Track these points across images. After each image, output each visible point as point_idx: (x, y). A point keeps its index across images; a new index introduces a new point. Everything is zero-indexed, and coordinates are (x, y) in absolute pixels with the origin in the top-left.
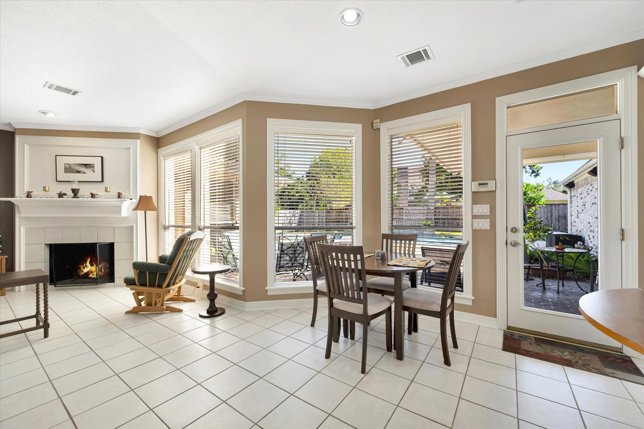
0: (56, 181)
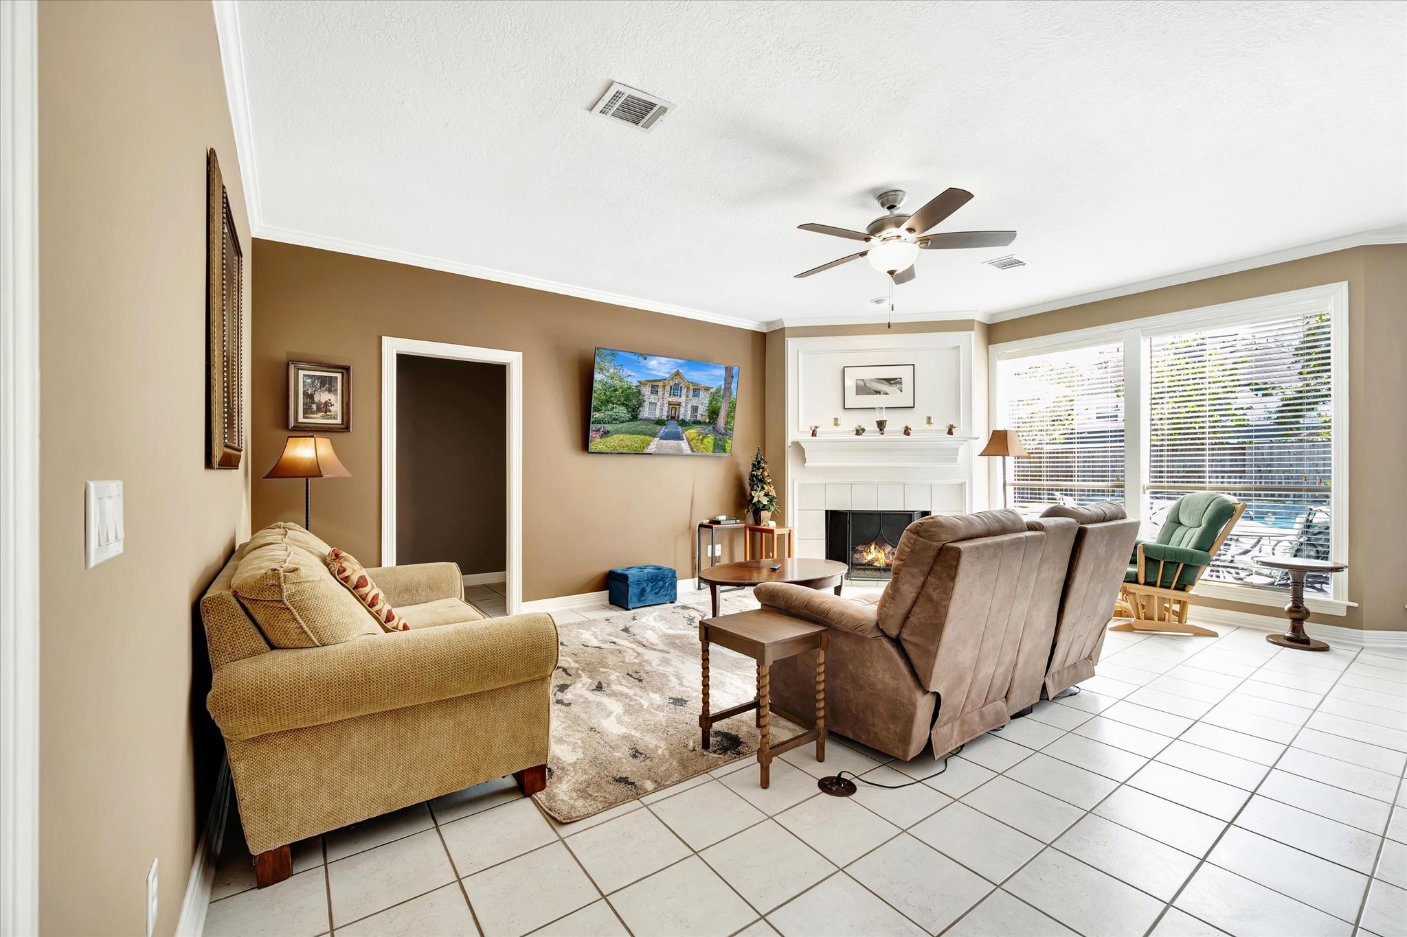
0: (845, 408)
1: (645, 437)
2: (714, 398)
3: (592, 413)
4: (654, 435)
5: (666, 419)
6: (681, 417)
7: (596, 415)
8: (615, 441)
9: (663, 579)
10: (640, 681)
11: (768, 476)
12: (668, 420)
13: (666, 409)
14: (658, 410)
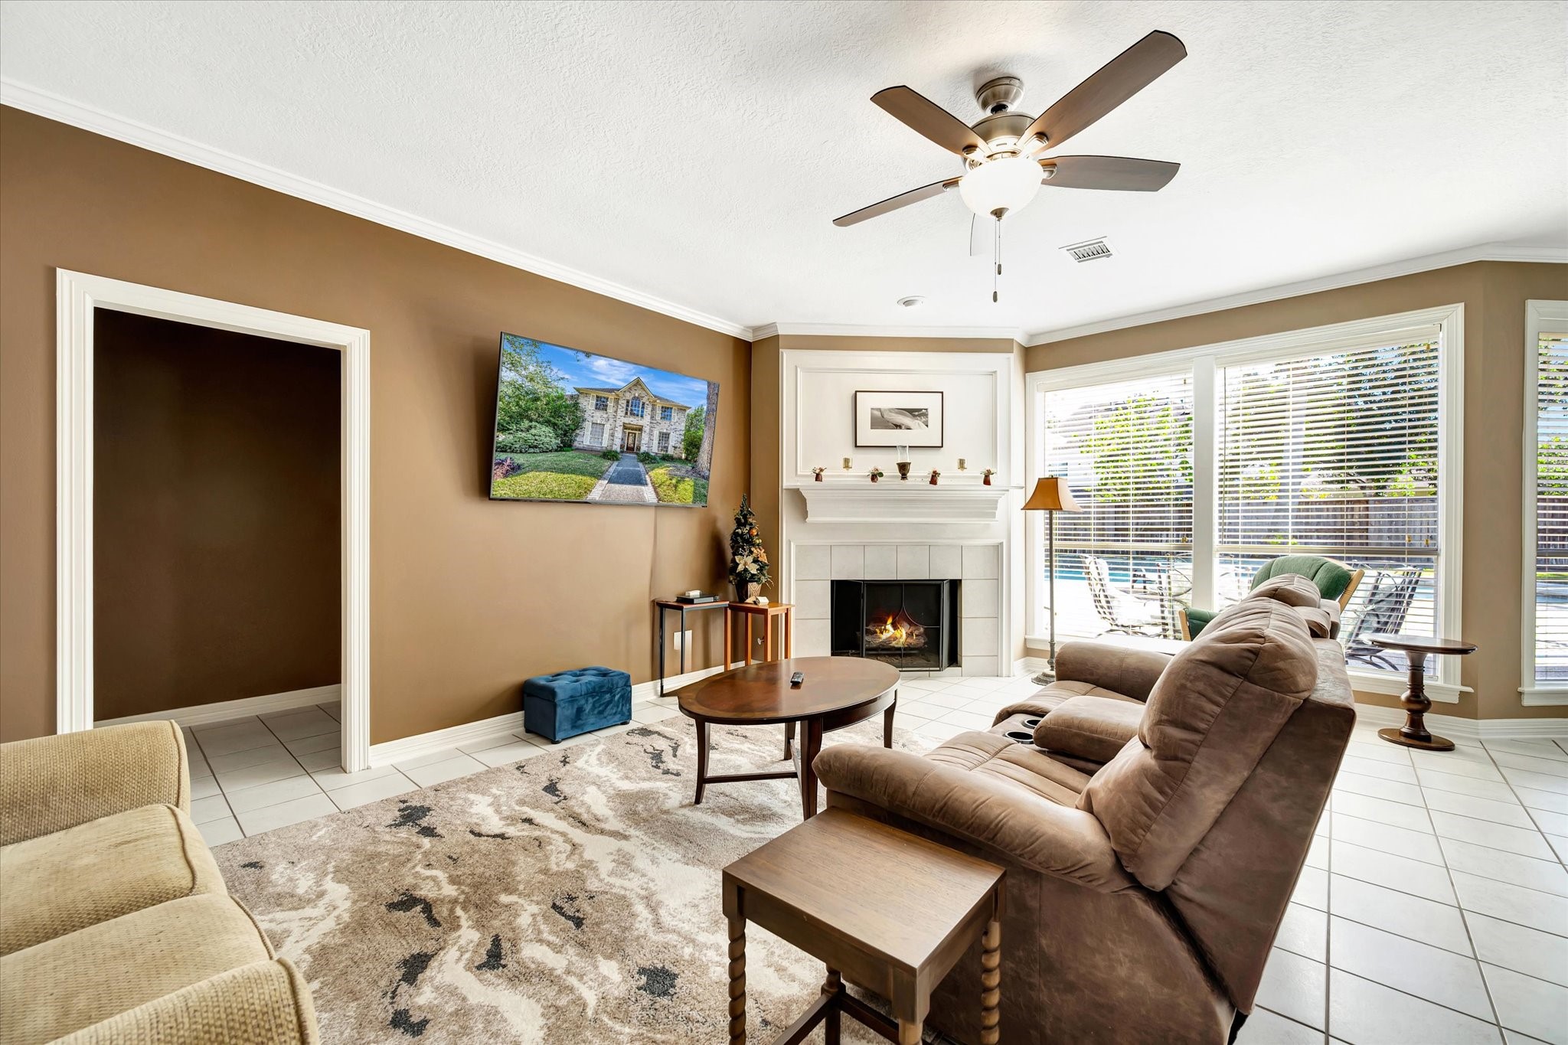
0: (856, 446)
1: (584, 478)
2: (693, 422)
3: (496, 434)
4: (598, 475)
5: (619, 450)
6: (643, 449)
7: (501, 437)
8: (529, 483)
9: (610, 691)
10: (579, 922)
11: (757, 535)
12: (622, 452)
13: (619, 434)
14: (606, 435)
